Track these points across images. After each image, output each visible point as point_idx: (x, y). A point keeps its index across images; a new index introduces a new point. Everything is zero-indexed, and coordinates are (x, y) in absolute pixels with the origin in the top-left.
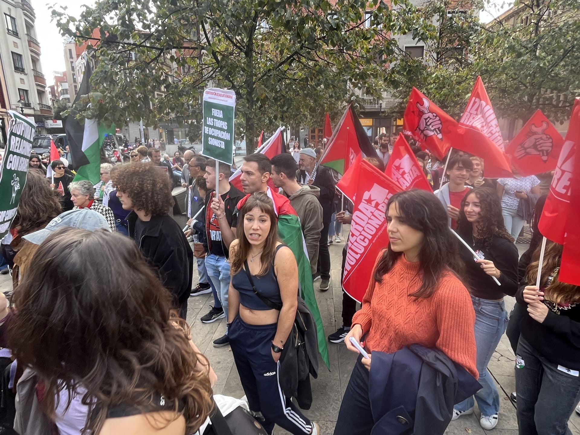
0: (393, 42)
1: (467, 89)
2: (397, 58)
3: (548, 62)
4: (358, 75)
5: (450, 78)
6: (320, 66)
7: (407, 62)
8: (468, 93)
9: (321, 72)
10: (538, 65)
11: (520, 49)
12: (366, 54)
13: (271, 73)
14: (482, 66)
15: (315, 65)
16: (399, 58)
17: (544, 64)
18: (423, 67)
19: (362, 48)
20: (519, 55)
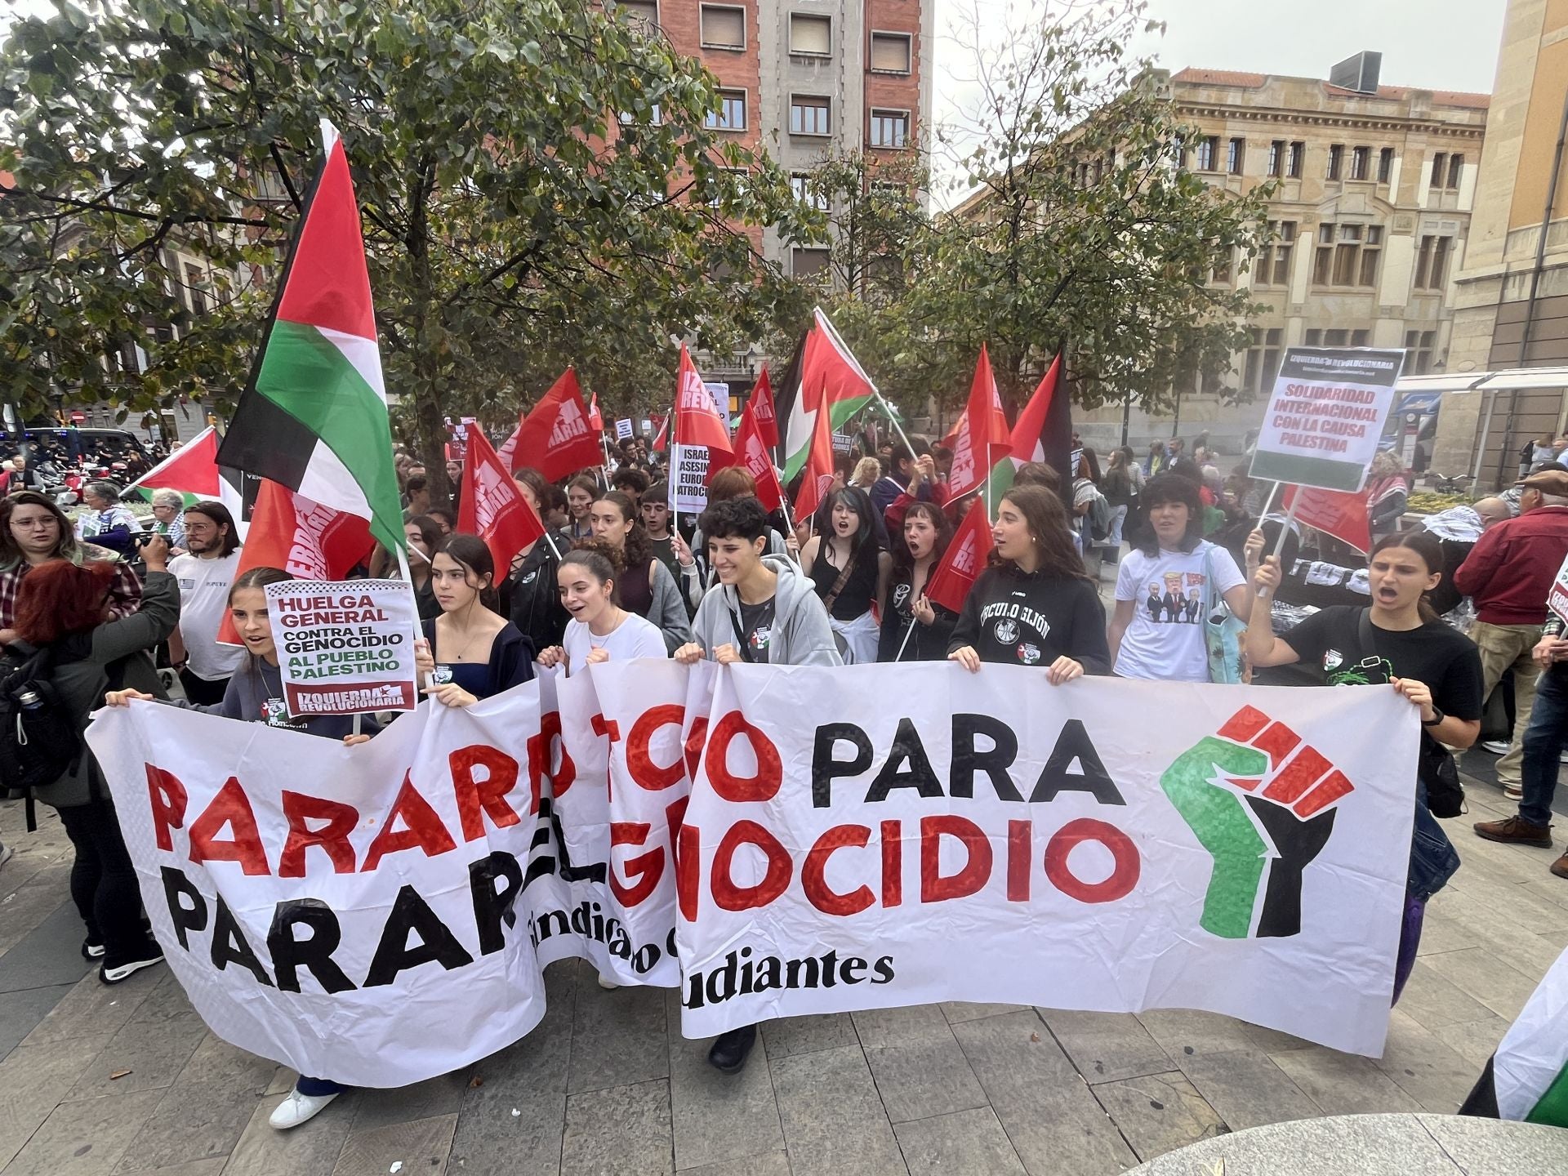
0: (742, 240)
1: (898, 342)
2: (754, 275)
3: (1032, 297)
4: (675, 306)
5: (868, 319)
6: (592, 283)
7: (773, 284)
8: (899, 352)
9: (590, 295)
10: (1016, 301)
11: (984, 270)
12: (692, 262)
13: (471, 295)
14: (920, 301)
15: (577, 281)
16: (758, 275)
17: (1025, 299)
18: (806, 296)
19: (683, 249)
20: (984, 282)
